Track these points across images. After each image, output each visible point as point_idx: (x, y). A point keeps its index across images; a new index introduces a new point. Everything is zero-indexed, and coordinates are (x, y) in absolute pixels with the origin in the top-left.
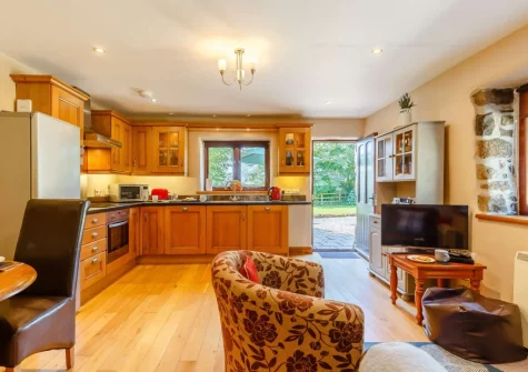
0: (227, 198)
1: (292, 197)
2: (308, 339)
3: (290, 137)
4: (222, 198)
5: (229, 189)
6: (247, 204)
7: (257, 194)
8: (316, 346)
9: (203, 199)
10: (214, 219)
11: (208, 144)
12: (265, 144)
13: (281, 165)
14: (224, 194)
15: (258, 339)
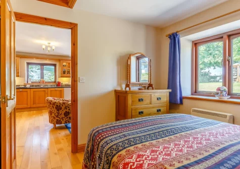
0: (39, 86)
1: (66, 85)
2: (68, 109)
3: (65, 64)
4: (36, 86)
5: (39, 82)
6: (48, 88)
7: (52, 84)
8: (69, 110)
9: (28, 86)
10: (34, 94)
11: (28, 64)
12: (55, 65)
13: (61, 74)
14: (37, 84)
15: (58, 110)
